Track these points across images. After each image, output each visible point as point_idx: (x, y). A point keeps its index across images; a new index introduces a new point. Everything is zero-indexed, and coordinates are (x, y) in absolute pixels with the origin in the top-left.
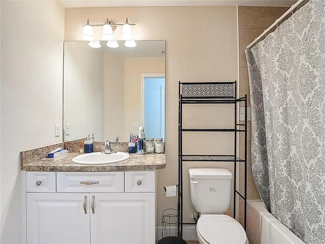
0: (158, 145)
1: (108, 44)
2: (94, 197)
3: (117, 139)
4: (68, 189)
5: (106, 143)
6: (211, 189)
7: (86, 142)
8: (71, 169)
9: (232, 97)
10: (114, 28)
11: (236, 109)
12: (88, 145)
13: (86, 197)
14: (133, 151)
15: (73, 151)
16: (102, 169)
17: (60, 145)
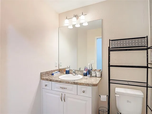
0: (98, 73)
1: (75, 26)
2: (65, 94)
3: (80, 69)
4: (56, 89)
5: (73, 71)
6: (128, 101)
7: (66, 70)
8: (57, 81)
9: (145, 46)
10: (77, 18)
11: (147, 53)
12: (67, 71)
13: (62, 94)
14: (85, 75)
15: (62, 73)
16: (68, 82)
17: (57, 70)
